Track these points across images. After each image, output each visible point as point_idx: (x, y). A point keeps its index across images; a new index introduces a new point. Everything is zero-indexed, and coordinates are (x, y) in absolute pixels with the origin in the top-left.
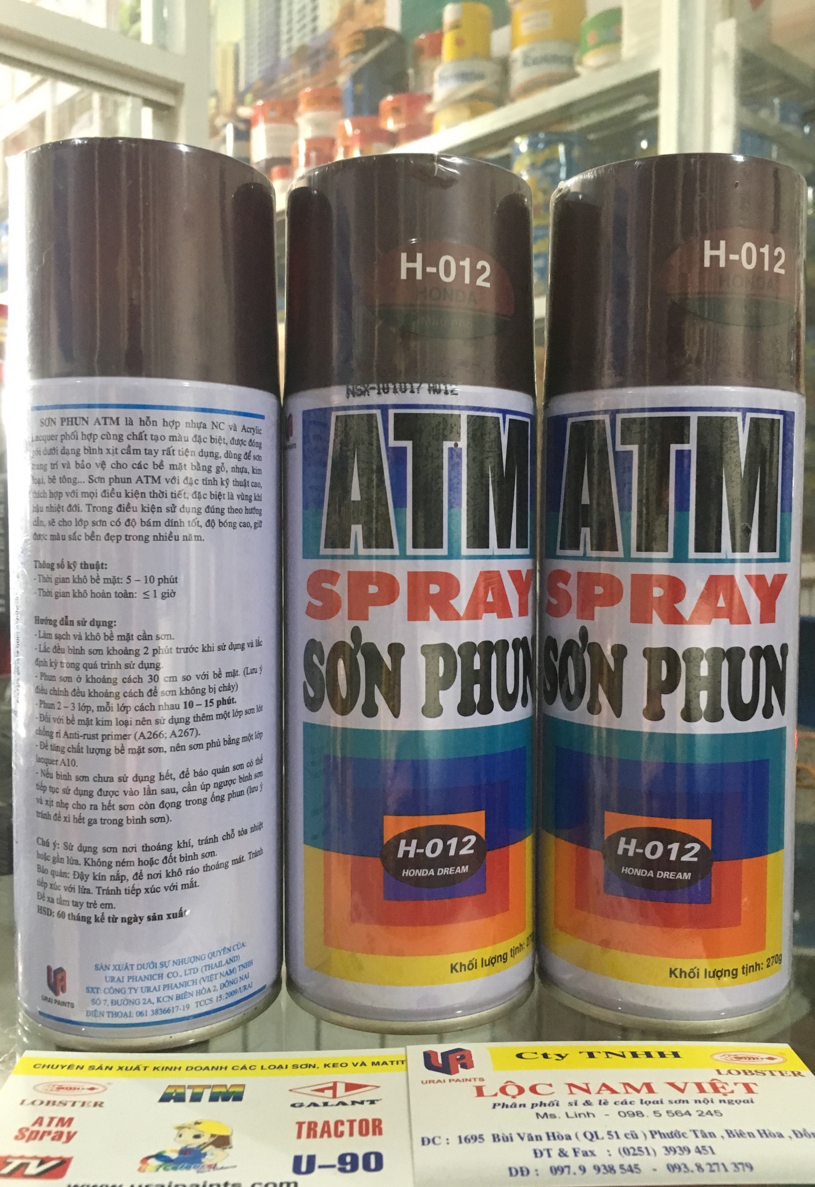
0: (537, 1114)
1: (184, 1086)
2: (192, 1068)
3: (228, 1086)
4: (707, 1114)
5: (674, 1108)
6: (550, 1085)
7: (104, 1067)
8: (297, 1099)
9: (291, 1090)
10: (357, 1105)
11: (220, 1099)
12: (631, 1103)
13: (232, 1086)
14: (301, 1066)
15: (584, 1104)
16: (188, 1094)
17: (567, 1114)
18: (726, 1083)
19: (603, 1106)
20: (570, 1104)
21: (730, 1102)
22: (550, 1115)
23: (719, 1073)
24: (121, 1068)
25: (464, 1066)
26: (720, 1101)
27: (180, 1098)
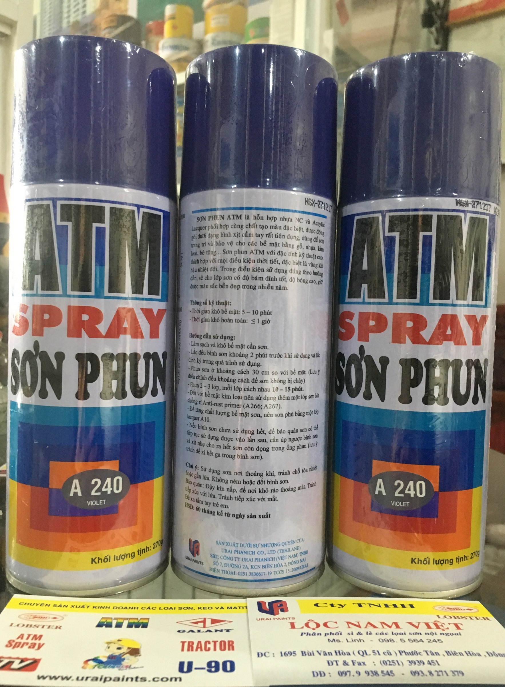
0: (329, 640)
1: (112, 618)
2: (117, 608)
3: (139, 619)
4: (433, 641)
5: (413, 637)
6: (336, 622)
7: (63, 606)
8: (182, 628)
9: (177, 622)
10: (218, 632)
11: (134, 626)
12: (386, 634)
13: (141, 619)
14: (184, 608)
15: (357, 634)
16: (114, 623)
17: (347, 639)
18: (444, 623)
19: (369, 635)
20: (349, 634)
21: (447, 634)
22: (337, 640)
23: (439, 617)
24: (73, 606)
25: (282, 610)
26: (441, 634)
27: (109, 625)
